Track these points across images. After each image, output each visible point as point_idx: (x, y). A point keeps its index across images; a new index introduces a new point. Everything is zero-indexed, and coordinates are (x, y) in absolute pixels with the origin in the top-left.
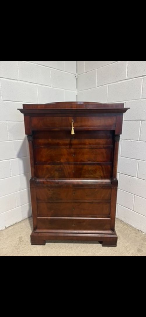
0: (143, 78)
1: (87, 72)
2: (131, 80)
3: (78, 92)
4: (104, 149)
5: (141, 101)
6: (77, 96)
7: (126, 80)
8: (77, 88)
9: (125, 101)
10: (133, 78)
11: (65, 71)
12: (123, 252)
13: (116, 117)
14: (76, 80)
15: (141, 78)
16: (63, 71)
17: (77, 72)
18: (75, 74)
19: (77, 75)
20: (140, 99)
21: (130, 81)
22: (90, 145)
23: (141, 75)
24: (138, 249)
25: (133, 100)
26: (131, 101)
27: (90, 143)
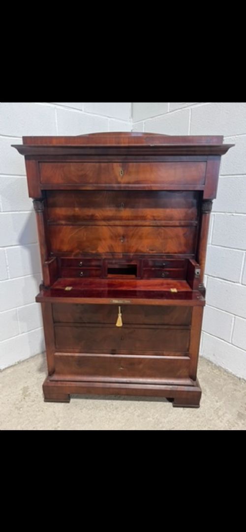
4: (180, 229)
8: (132, 116)
12: (211, 418)
13: (205, 163)
22: (155, 220)
24: (239, 412)
27: (154, 217)
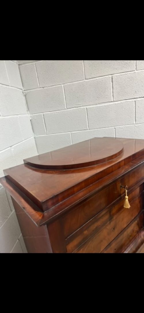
0: (135, 101)
1: (43, 88)
2: (119, 102)
3: (31, 115)
5: (135, 126)
6: (31, 120)
7: (112, 102)
8: (28, 109)
9: (114, 126)
10: (122, 100)
11: (11, 86)
14: (24, 98)
15: (133, 101)
16: (9, 86)
17: (23, 86)
18: (22, 89)
19: (24, 90)
20: (134, 124)
21: (118, 104)
23: (133, 98)
25: (124, 125)
26: (122, 126)
